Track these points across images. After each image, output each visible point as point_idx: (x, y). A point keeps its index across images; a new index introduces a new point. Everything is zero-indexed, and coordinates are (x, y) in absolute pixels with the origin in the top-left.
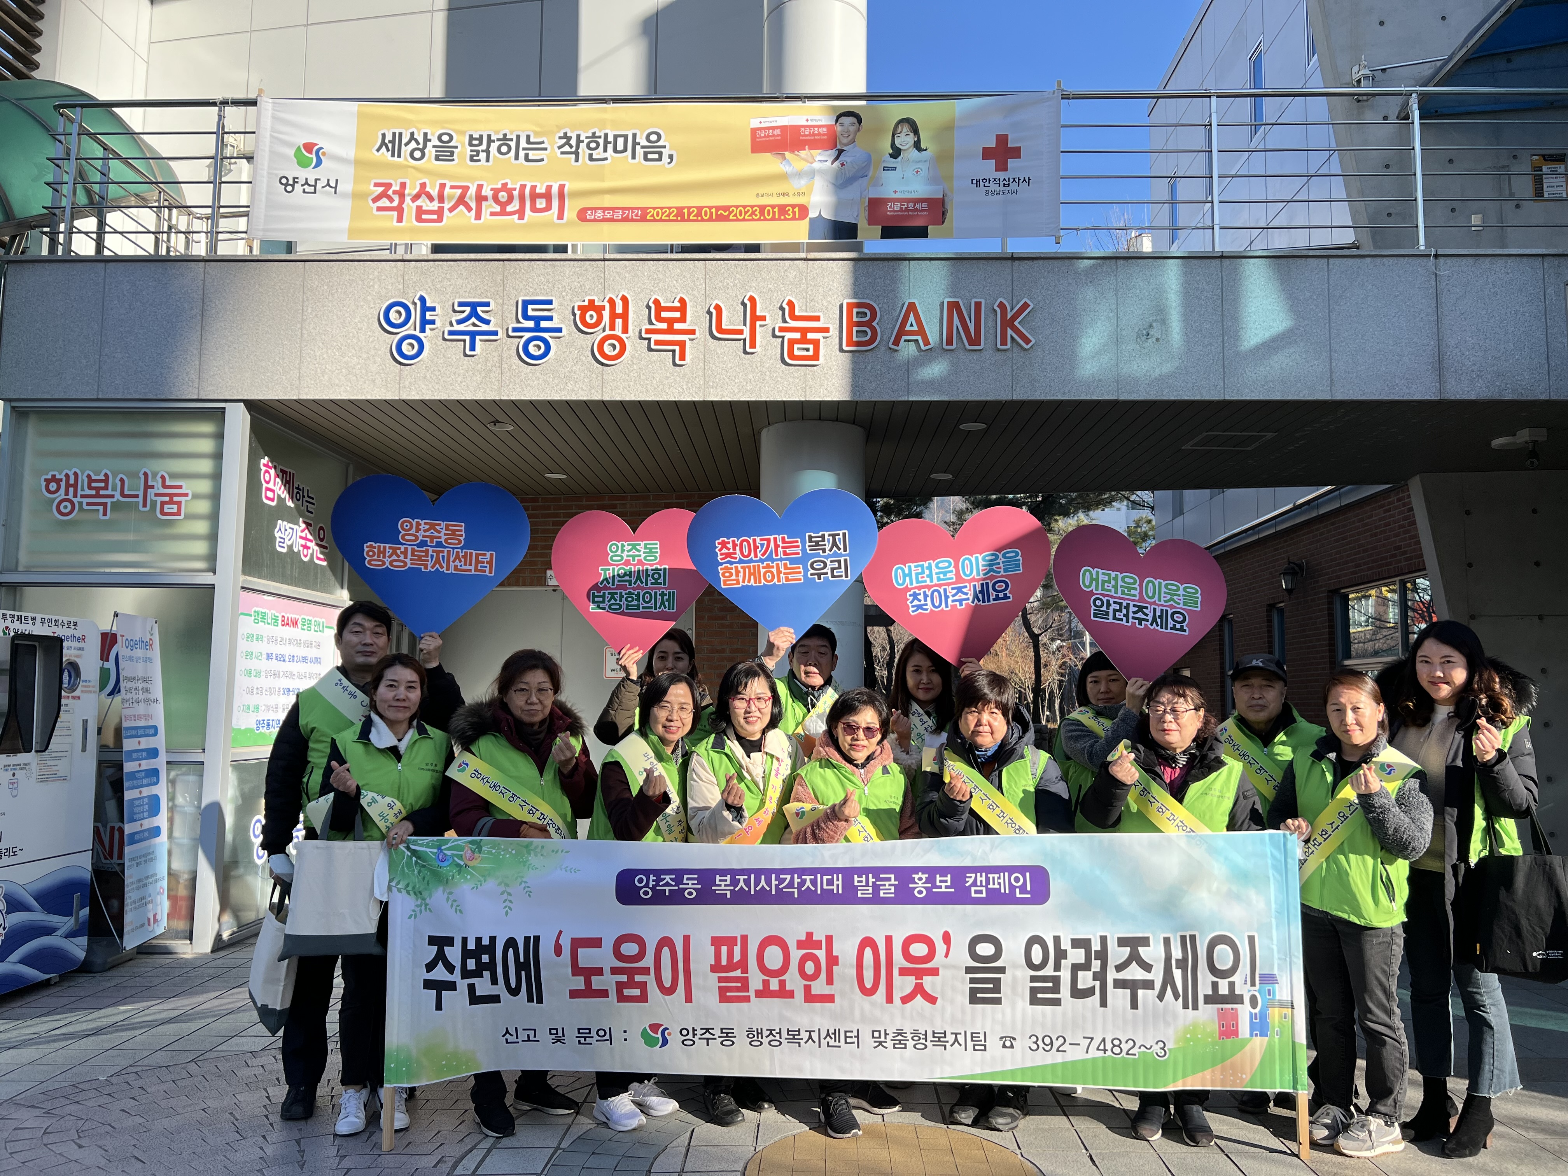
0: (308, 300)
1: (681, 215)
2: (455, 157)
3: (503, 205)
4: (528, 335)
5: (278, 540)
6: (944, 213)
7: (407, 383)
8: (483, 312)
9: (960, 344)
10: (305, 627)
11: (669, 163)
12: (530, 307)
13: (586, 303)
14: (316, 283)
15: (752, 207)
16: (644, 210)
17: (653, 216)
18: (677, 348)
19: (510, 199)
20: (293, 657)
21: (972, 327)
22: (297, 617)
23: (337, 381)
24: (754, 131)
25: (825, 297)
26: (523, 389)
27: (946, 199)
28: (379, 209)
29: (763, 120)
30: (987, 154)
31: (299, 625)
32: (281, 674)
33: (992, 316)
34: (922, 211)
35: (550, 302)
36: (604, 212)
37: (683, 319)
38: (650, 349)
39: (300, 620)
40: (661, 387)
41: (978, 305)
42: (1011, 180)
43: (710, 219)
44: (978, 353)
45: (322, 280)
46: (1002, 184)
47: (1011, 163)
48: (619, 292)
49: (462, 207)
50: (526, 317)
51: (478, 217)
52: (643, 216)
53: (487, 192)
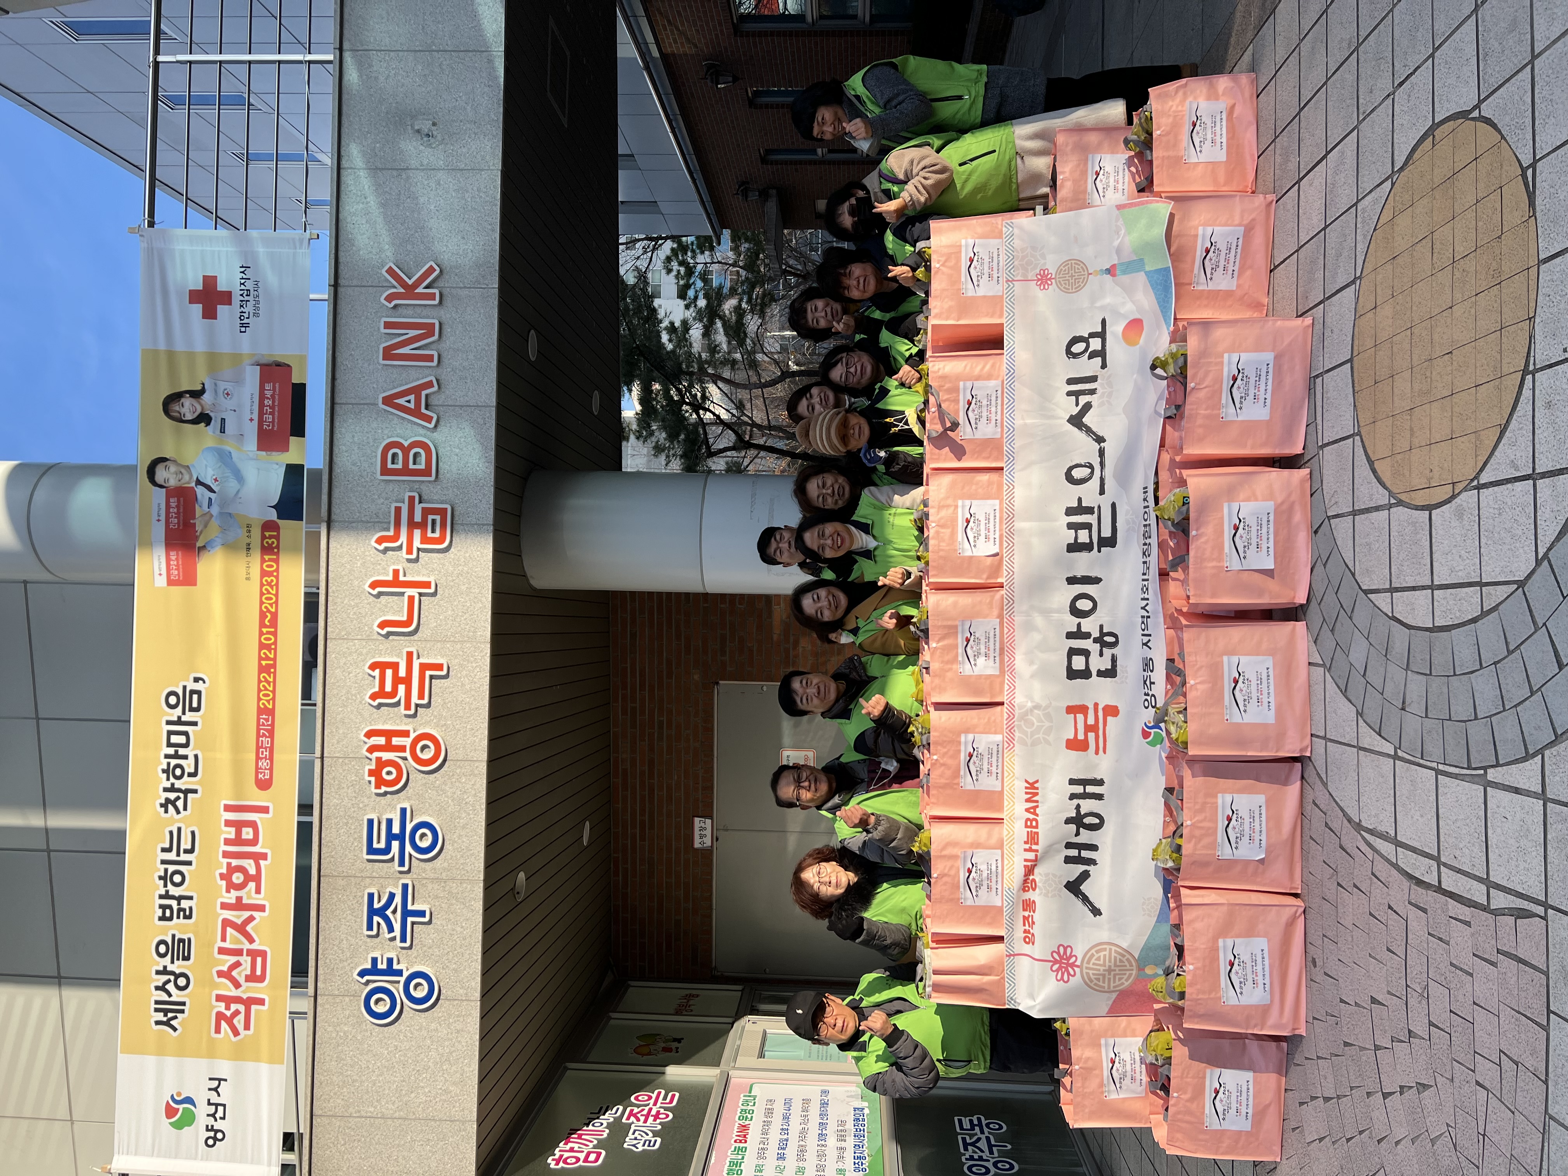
0: (359, 1112)
1: (268, 668)
2: (185, 937)
3: (248, 878)
4: (408, 848)
5: (646, 1147)
6: (278, 365)
7: (461, 991)
8: (379, 901)
9: (433, 346)
10: (749, 1116)
11: (204, 682)
12: (375, 845)
13: (373, 779)
14: (339, 1101)
15: (262, 585)
16: (261, 711)
17: (268, 701)
18: (428, 673)
19: (242, 869)
20: (782, 1129)
21: (413, 333)
22: (737, 1125)
23: (458, 1075)
24: (170, 582)
25: (373, 501)
26: (472, 855)
27: (261, 362)
28: (247, 1027)
29: (157, 572)
30: (210, 314)
31: (747, 1122)
32: (802, 1143)
33: (400, 310)
34: (274, 389)
35: (370, 822)
36: (262, 758)
37: (395, 666)
38: (428, 705)
39: (741, 1122)
40: (473, 693)
41: (388, 325)
42: (243, 287)
43: (275, 634)
44: (445, 327)
45: (335, 1094)
46: (246, 298)
47: (222, 286)
48: (360, 740)
49: (249, 928)
50: (387, 850)
51: (261, 908)
52: (266, 713)
53: (231, 897)
